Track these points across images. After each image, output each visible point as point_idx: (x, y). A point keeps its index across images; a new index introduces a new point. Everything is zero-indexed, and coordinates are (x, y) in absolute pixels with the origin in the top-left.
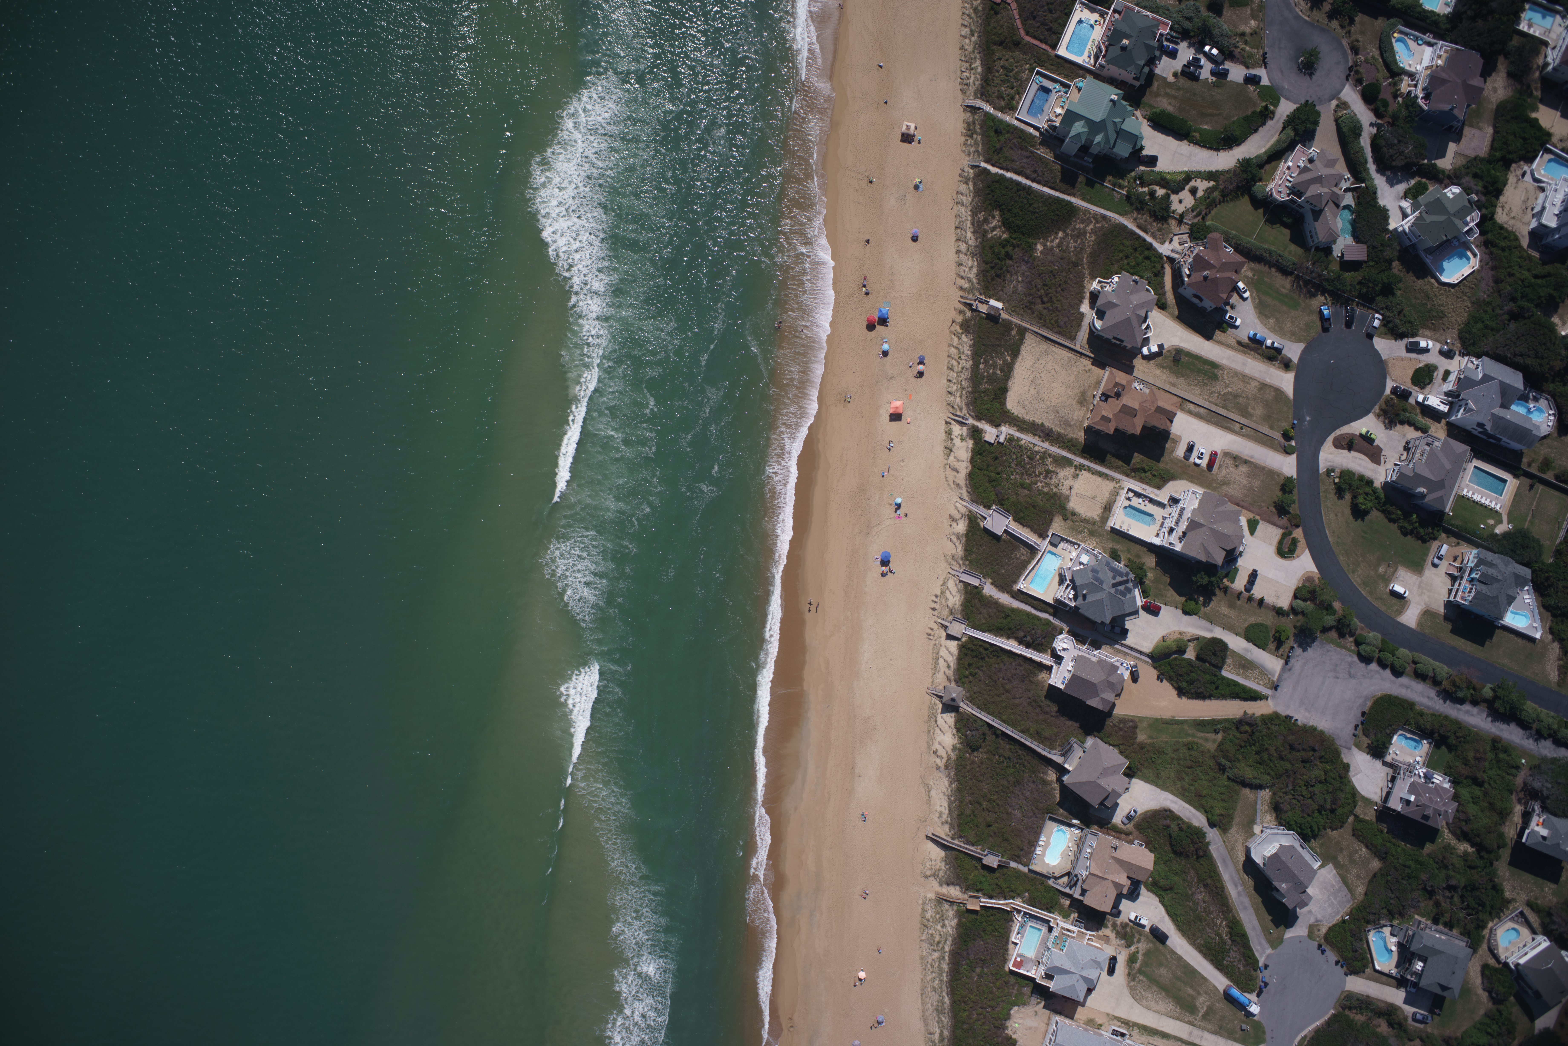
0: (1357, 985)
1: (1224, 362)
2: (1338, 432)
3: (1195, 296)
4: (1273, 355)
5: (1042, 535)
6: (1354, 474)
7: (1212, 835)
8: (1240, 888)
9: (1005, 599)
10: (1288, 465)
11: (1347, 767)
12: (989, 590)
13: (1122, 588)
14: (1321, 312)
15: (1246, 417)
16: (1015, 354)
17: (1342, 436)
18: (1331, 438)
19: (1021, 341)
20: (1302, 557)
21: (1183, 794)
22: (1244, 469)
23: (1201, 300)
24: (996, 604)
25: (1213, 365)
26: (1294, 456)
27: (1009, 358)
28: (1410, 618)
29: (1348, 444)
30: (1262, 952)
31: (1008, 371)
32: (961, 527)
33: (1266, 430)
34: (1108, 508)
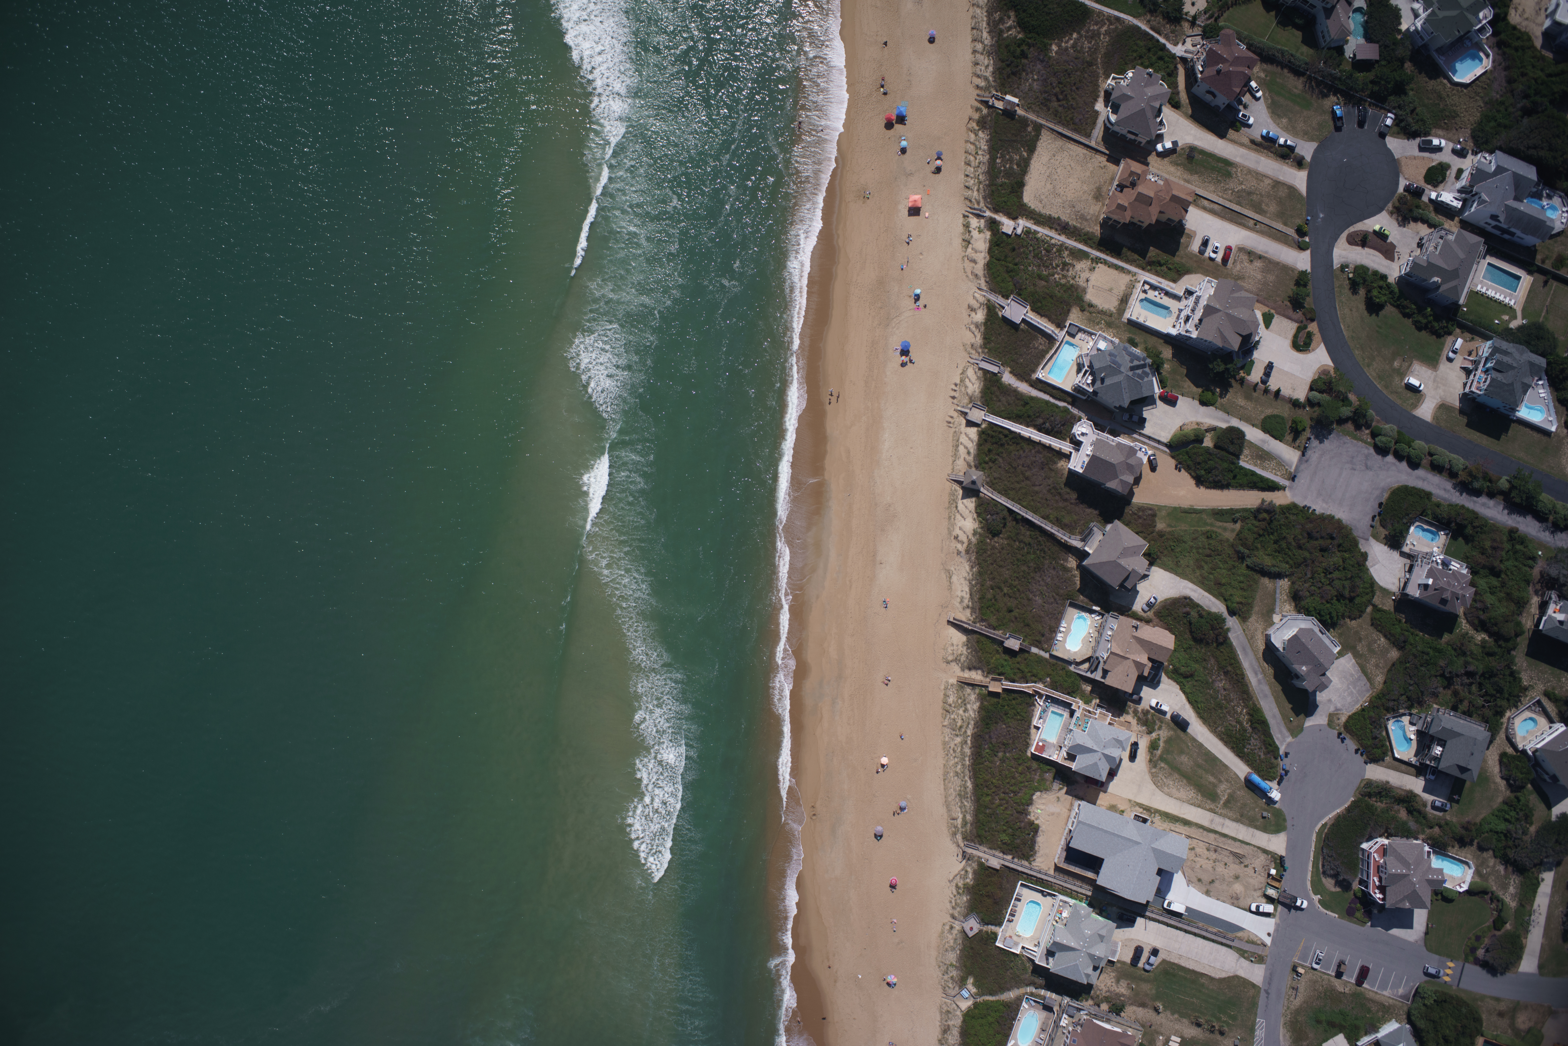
0: (1376, 773)
1: (1238, 160)
2: (1352, 229)
3: (1209, 92)
4: (1286, 154)
5: (1060, 326)
6: (1368, 269)
7: (1232, 622)
8: (1260, 676)
9: (1023, 388)
10: (1302, 261)
11: (1365, 556)
12: (1008, 378)
13: (1139, 371)
14: (1333, 112)
15: (1260, 214)
16: (1032, 150)
17: (1356, 233)
18: (1344, 235)
19: (1037, 137)
20: (1317, 351)
21: (1202, 583)
22: (1258, 264)
23: (1214, 96)
24: (1016, 392)
25: (1227, 163)
26: (1308, 252)
27: (1025, 154)
28: (1426, 411)
29: (1362, 240)
30: (1283, 740)
31: (1024, 166)
32: (980, 316)
33: (1280, 226)
34: (1124, 301)
